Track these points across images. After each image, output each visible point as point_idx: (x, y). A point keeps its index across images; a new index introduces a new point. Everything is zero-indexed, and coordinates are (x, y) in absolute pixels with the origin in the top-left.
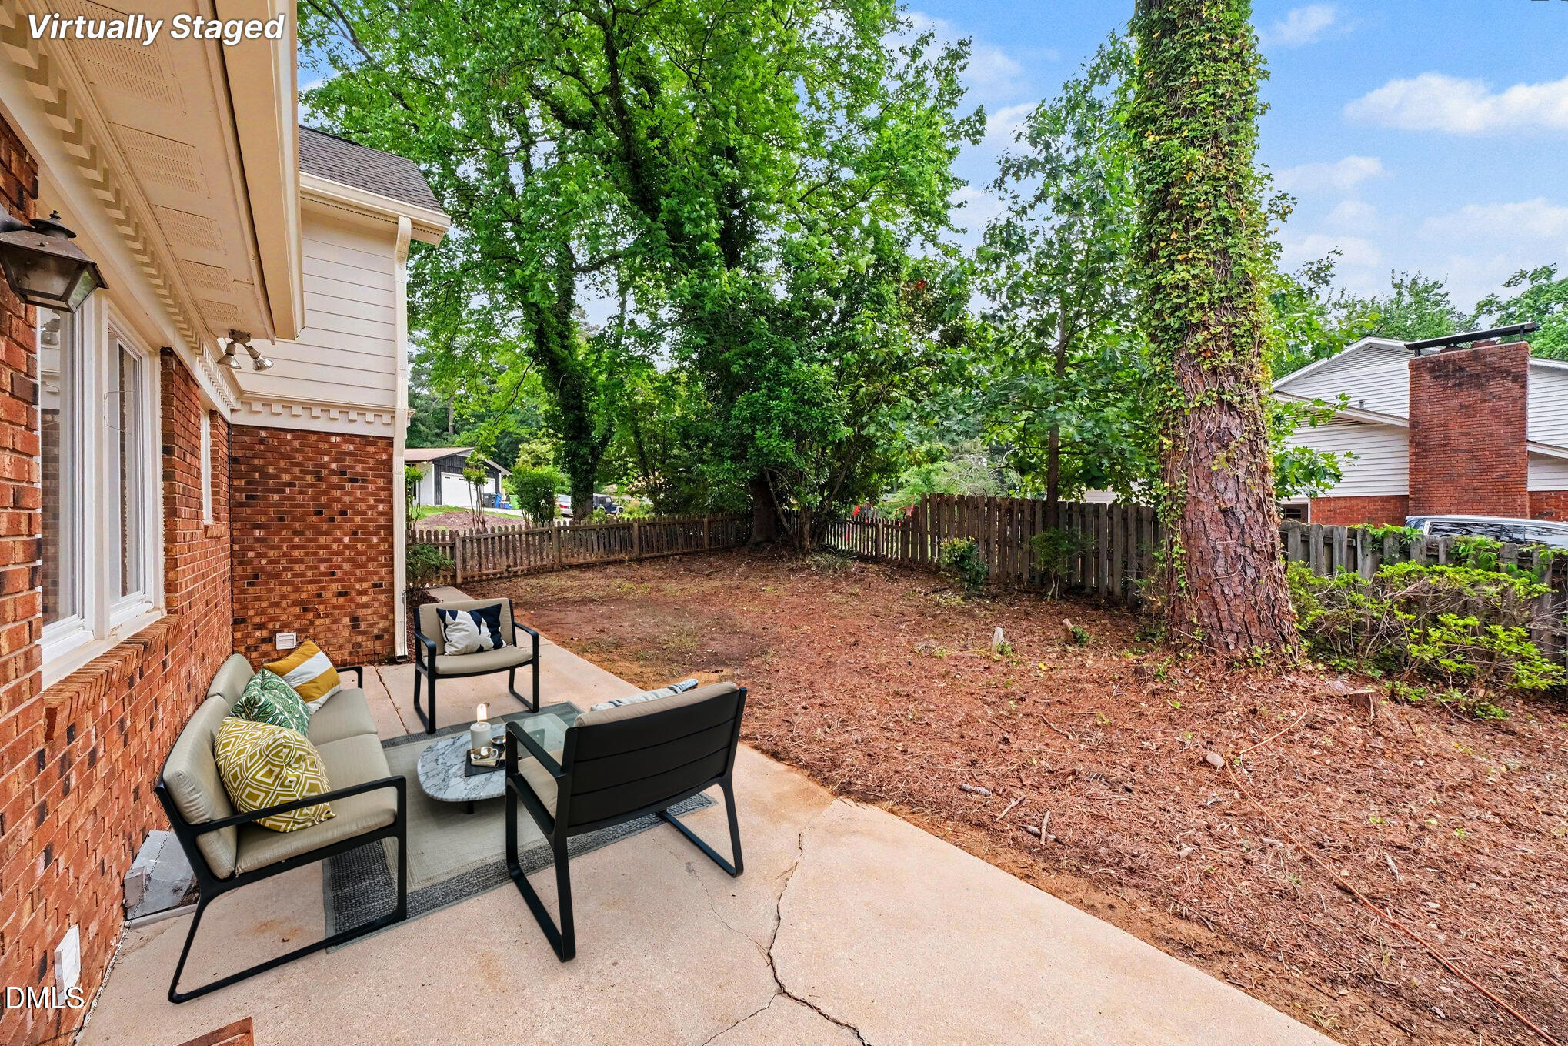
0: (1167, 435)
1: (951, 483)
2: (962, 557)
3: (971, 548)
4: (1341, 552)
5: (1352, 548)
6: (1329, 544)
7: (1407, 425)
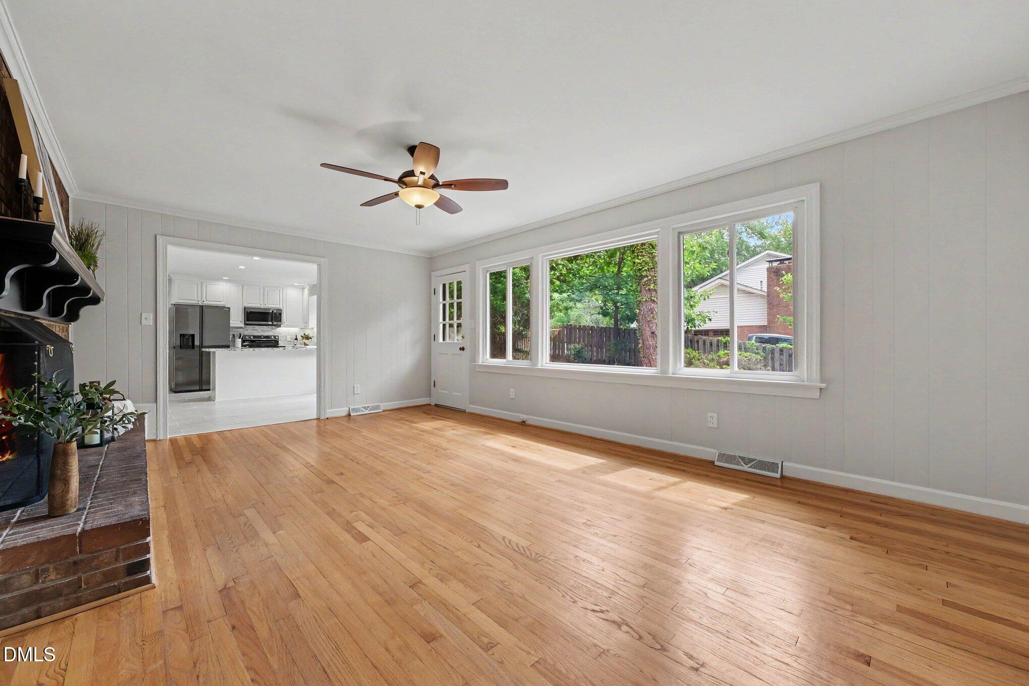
0: (638, 309)
1: (580, 316)
2: (579, 352)
3: (582, 348)
4: (714, 347)
5: (718, 346)
6: (711, 344)
7: (766, 294)
